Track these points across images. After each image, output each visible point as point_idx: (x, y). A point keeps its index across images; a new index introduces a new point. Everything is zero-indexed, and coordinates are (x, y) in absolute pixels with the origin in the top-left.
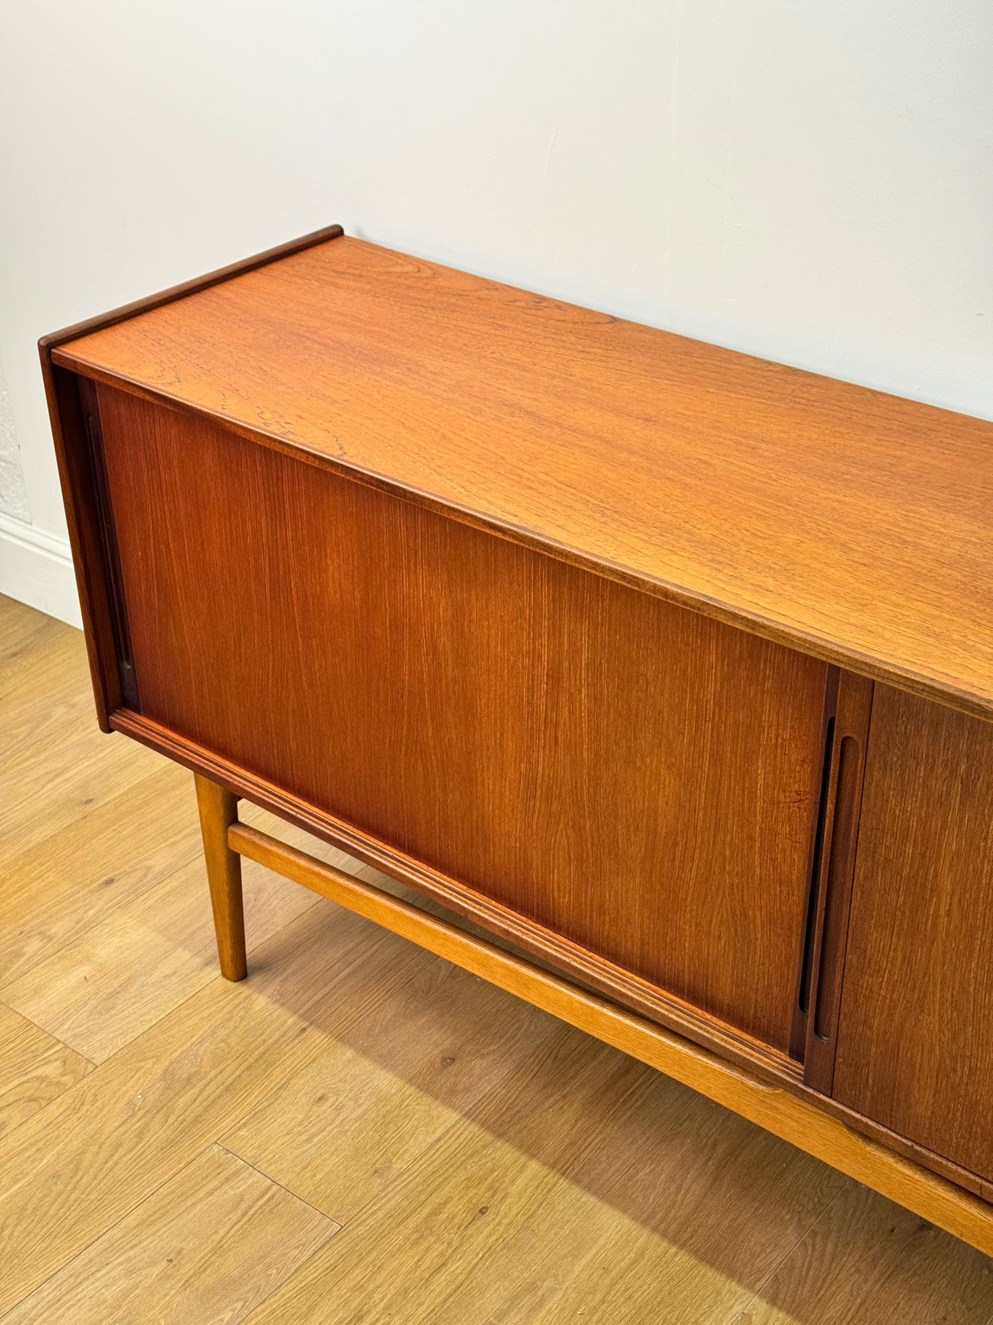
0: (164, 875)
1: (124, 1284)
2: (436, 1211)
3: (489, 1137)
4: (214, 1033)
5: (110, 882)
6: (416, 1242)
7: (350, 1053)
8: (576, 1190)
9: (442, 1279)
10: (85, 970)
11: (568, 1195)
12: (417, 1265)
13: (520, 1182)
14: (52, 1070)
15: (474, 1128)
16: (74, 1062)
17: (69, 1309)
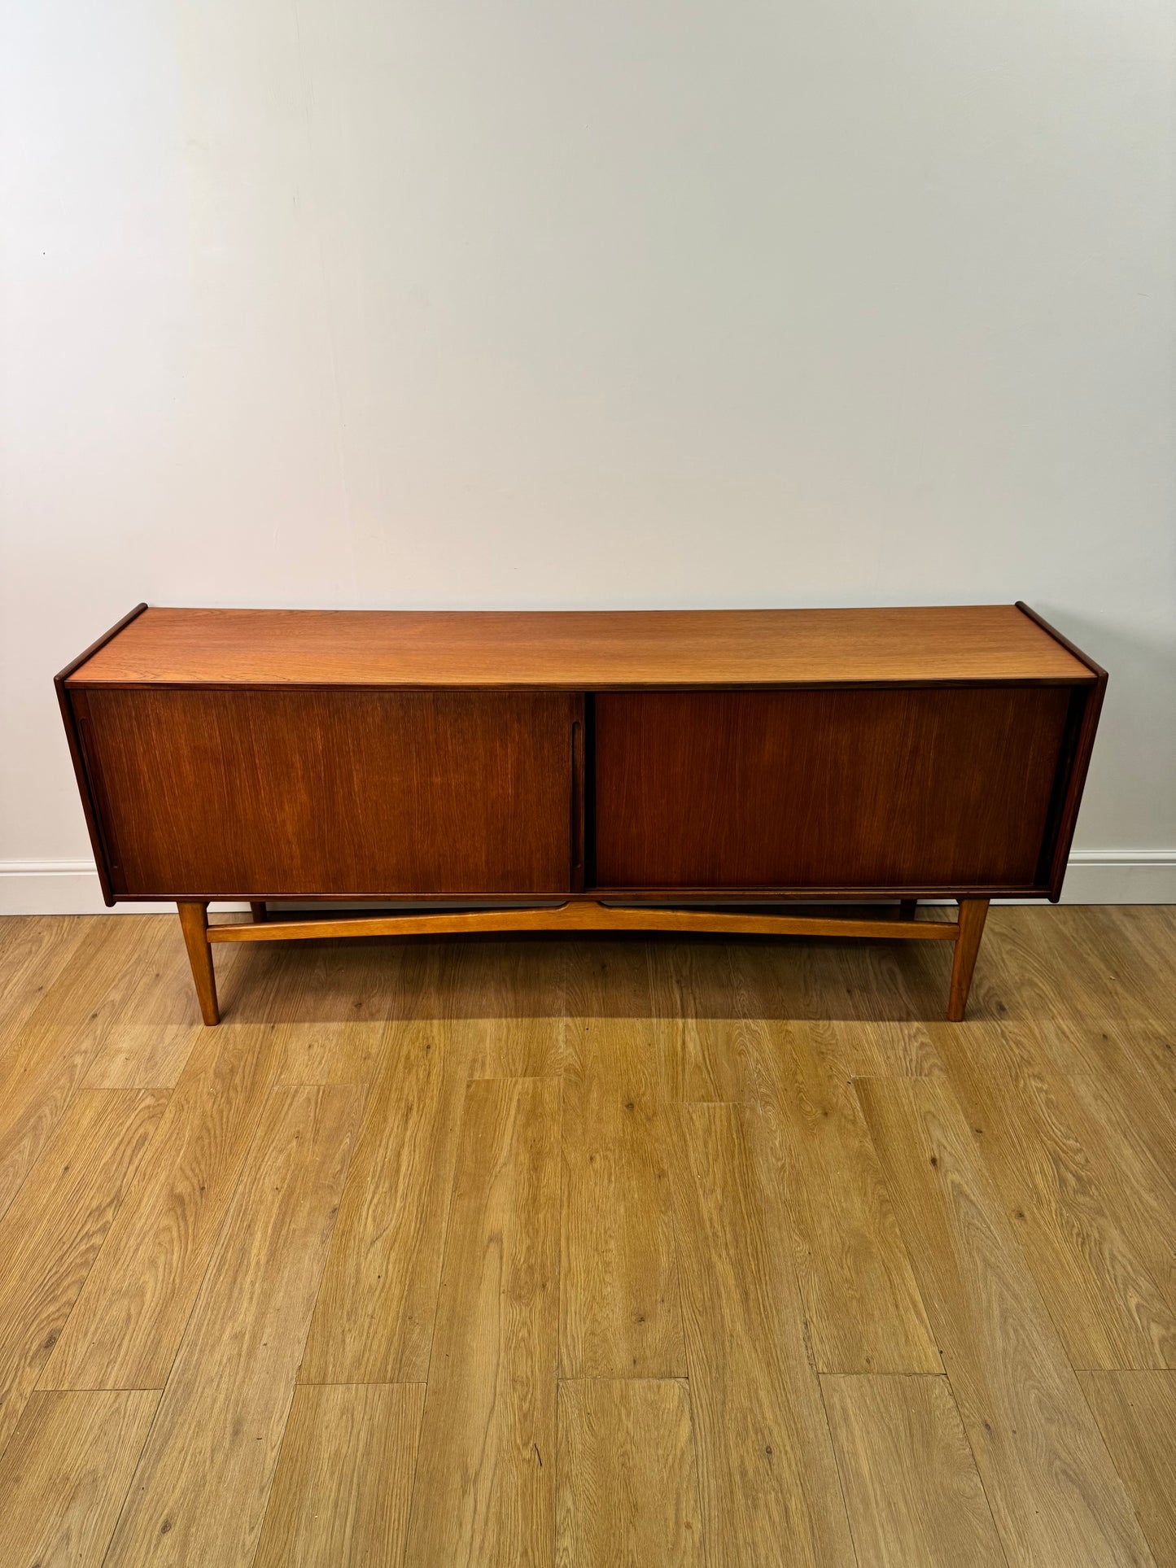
0: (125, 1001)
1: (282, 1158)
2: (408, 1057)
3: (405, 1023)
4: (225, 1049)
5: (95, 1016)
6: (409, 1072)
7: (307, 1025)
8: (462, 1021)
9: (433, 1077)
10: (122, 1056)
11: (458, 1024)
12: (418, 1079)
13: (435, 1030)
14: (149, 1101)
15: (395, 1023)
16: (156, 1093)
17: (264, 1179)
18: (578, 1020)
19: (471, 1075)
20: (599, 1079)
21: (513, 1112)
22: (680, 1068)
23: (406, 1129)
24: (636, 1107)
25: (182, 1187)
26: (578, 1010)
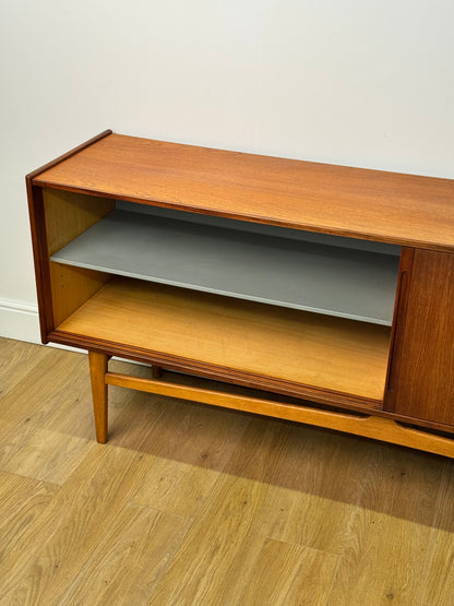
0: (50, 414)
1: (117, 558)
2: (228, 506)
3: (234, 478)
4: (105, 465)
5: (28, 420)
6: (226, 519)
7: (165, 461)
8: (277, 488)
9: (242, 528)
10: (36, 454)
11: (274, 490)
12: (230, 527)
13: (254, 491)
14: (43, 491)
15: (227, 476)
16: (50, 487)
17: (100, 571)
18: (368, 512)
19: (271, 534)
20: (372, 567)
21: (294, 573)
22: (443, 576)
23: (210, 563)
24: (395, 599)
25: (44, 562)
26: (371, 502)
